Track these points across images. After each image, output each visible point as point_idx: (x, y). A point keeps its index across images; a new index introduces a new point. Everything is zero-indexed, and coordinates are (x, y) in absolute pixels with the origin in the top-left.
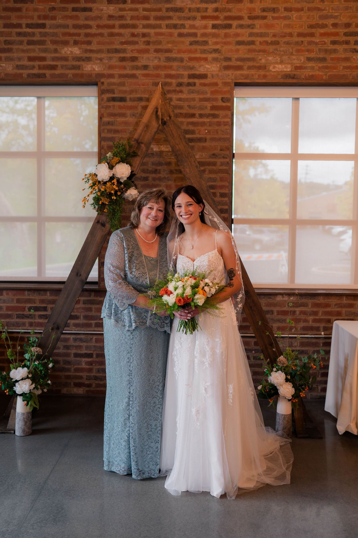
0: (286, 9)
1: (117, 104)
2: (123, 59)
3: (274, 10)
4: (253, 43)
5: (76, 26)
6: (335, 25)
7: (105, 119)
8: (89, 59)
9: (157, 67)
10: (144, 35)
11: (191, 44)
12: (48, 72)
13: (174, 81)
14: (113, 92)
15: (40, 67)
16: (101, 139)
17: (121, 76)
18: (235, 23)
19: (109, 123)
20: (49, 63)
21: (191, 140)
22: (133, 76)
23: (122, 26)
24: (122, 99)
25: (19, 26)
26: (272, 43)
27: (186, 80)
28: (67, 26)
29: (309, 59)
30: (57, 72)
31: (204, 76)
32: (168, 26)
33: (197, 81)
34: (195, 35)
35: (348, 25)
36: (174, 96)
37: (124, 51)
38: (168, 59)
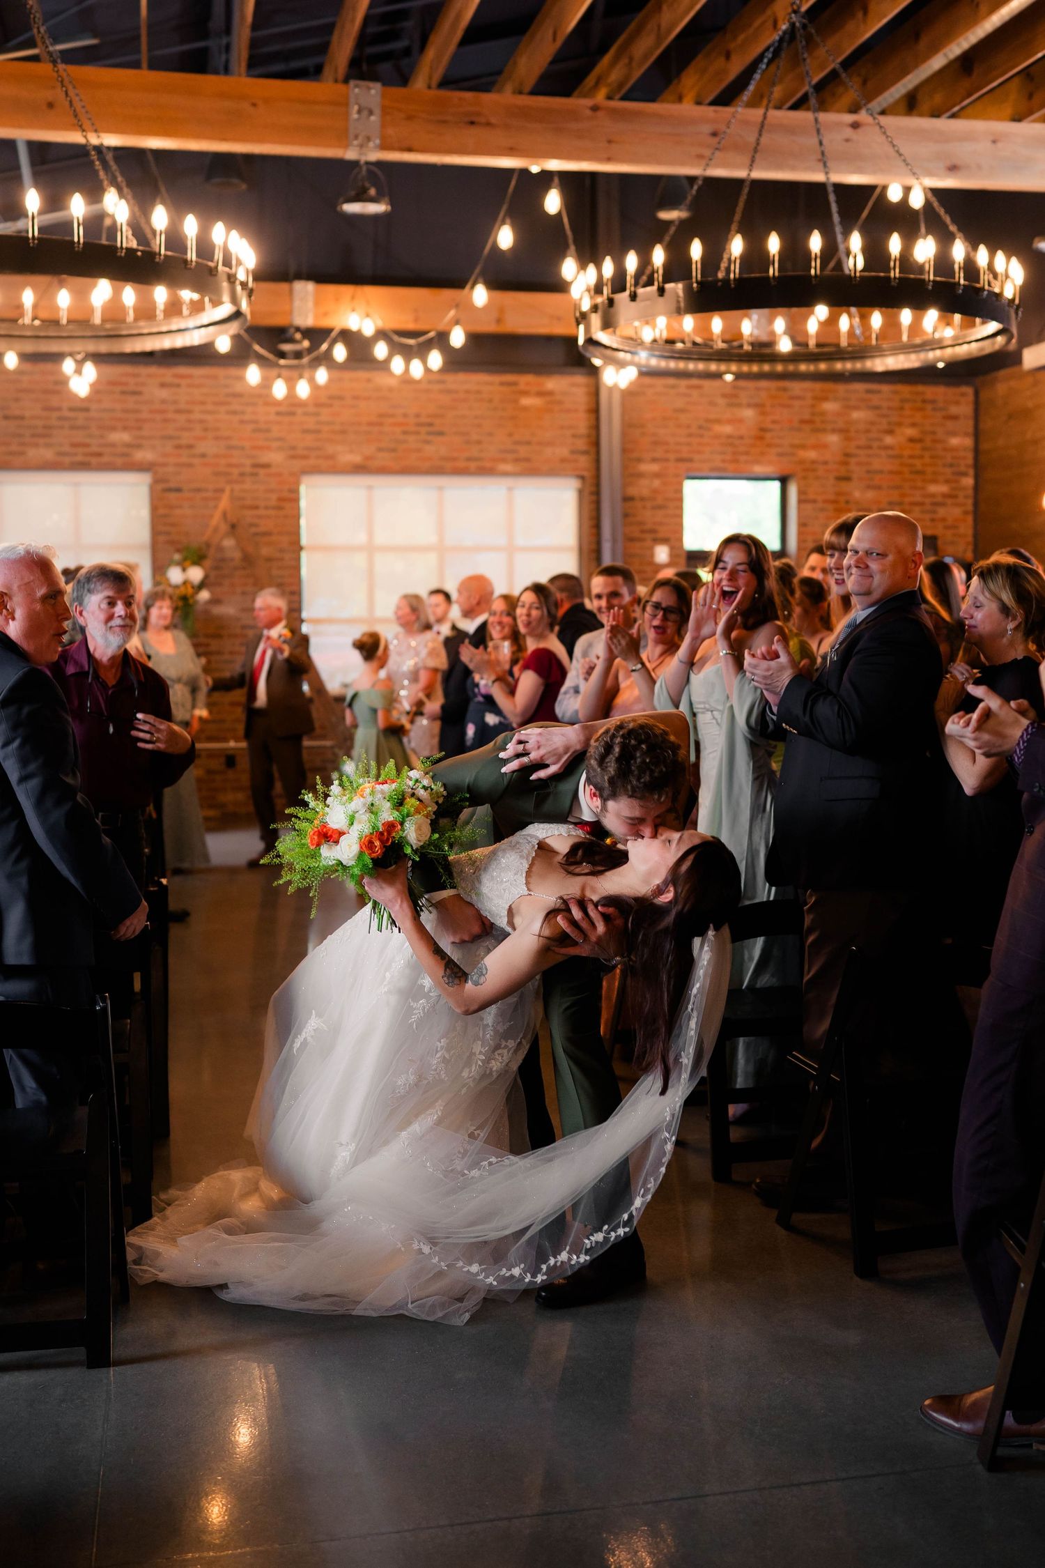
0: (356, 398)
1: (172, 495)
2: (178, 447)
3: (341, 398)
4: (318, 432)
5: (126, 411)
6: (405, 415)
7: (161, 511)
8: (139, 446)
9: (216, 456)
10: (201, 421)
11: (255, 431)
12: (94, 460)
13: (235, 471)
14: (166, 481)
15: (86, 455)
16: (155, 532)
17: (177, 465)
18: (299, 411)
19: (165, 516)
20: (95, 449)
21: (256, 534)
22: (190, 465)
23: (178, 411)
24: (179, 490)
25: (59, 409)
26: (343, 432)
27: (248, 470)
28: (112, 410)
29: (380, 450)
30: (105, 459)
31: (266, 466)
32: (228, 413)
33: (262, 472)
34: (256, 422)
35: (418, 416)
36: (237, 487)
37: (179, 438)
38: (230, 447)
